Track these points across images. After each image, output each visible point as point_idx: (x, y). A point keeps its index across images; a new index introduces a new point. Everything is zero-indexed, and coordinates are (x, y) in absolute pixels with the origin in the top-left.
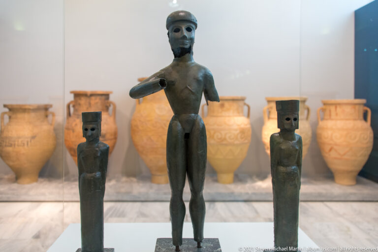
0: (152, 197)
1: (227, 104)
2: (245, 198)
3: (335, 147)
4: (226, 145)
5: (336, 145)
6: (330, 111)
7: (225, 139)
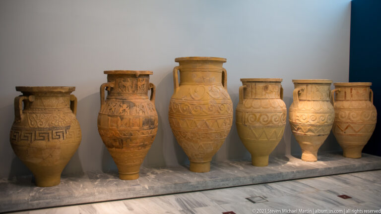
0: (210, 185)
1: (270, 87)
2: (291, 177)
3: (352, 125)
4: (271, 127)
5: (353, 123)
6: (345, 92)
7: (271, 121)
